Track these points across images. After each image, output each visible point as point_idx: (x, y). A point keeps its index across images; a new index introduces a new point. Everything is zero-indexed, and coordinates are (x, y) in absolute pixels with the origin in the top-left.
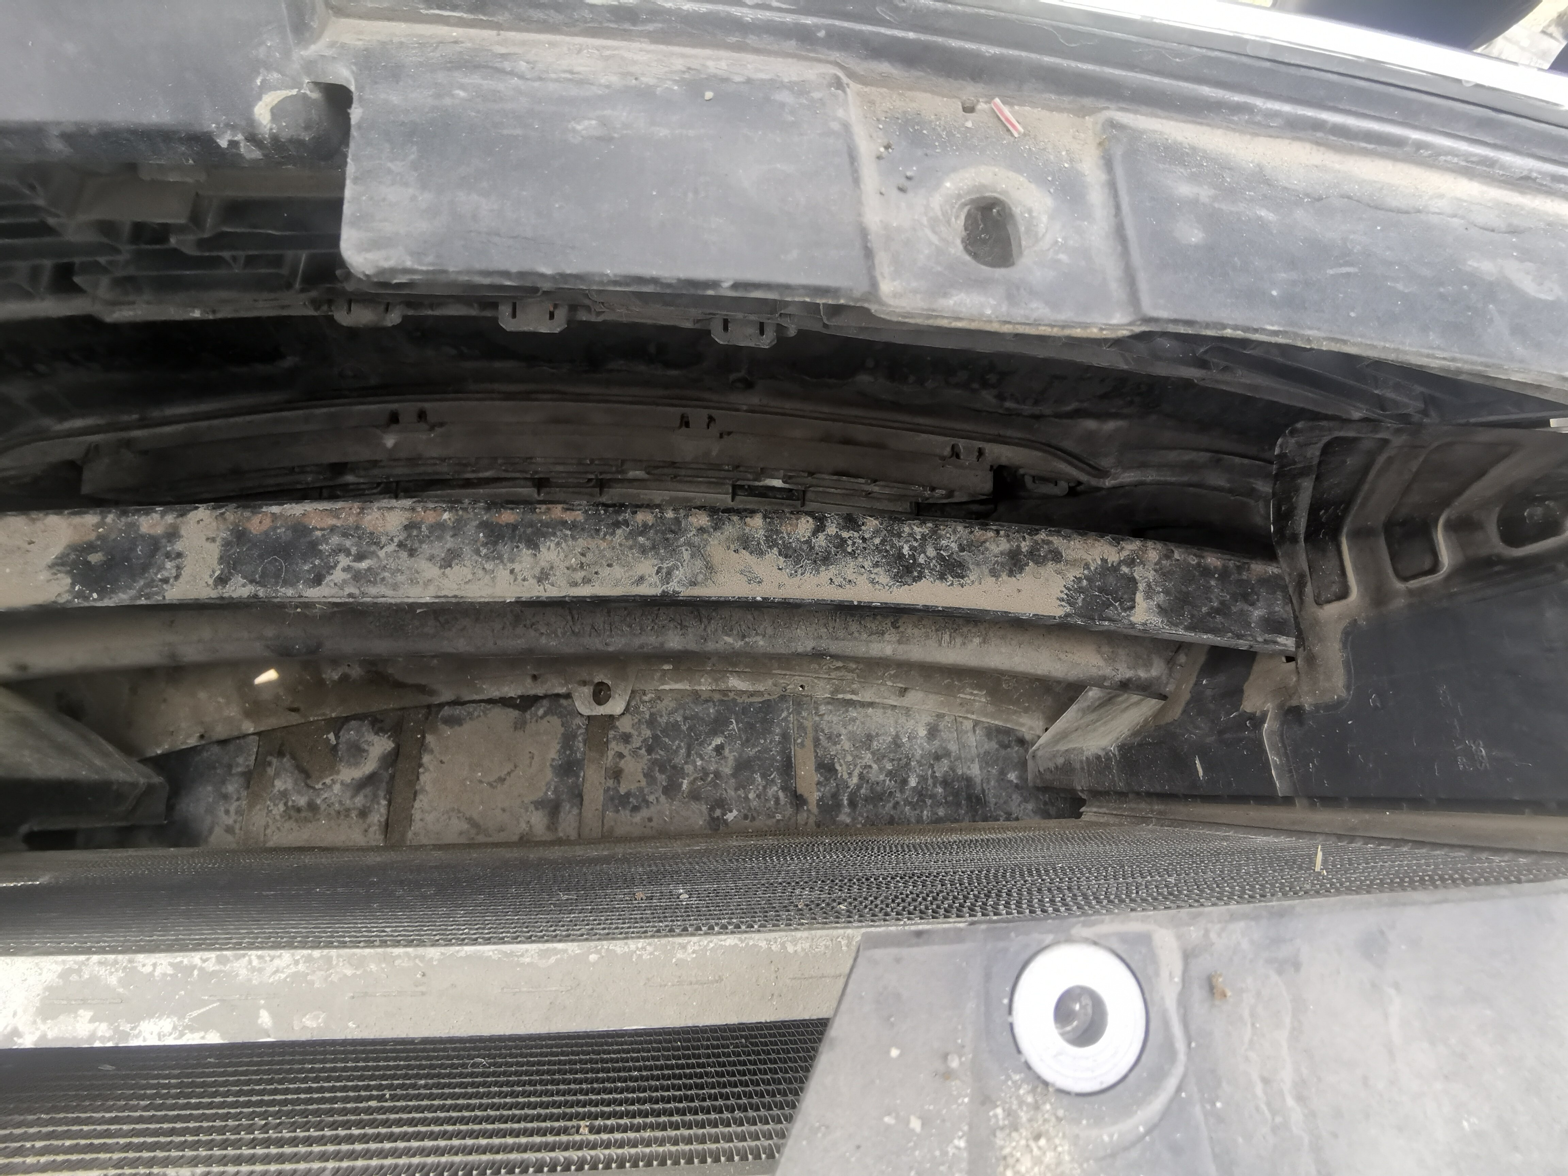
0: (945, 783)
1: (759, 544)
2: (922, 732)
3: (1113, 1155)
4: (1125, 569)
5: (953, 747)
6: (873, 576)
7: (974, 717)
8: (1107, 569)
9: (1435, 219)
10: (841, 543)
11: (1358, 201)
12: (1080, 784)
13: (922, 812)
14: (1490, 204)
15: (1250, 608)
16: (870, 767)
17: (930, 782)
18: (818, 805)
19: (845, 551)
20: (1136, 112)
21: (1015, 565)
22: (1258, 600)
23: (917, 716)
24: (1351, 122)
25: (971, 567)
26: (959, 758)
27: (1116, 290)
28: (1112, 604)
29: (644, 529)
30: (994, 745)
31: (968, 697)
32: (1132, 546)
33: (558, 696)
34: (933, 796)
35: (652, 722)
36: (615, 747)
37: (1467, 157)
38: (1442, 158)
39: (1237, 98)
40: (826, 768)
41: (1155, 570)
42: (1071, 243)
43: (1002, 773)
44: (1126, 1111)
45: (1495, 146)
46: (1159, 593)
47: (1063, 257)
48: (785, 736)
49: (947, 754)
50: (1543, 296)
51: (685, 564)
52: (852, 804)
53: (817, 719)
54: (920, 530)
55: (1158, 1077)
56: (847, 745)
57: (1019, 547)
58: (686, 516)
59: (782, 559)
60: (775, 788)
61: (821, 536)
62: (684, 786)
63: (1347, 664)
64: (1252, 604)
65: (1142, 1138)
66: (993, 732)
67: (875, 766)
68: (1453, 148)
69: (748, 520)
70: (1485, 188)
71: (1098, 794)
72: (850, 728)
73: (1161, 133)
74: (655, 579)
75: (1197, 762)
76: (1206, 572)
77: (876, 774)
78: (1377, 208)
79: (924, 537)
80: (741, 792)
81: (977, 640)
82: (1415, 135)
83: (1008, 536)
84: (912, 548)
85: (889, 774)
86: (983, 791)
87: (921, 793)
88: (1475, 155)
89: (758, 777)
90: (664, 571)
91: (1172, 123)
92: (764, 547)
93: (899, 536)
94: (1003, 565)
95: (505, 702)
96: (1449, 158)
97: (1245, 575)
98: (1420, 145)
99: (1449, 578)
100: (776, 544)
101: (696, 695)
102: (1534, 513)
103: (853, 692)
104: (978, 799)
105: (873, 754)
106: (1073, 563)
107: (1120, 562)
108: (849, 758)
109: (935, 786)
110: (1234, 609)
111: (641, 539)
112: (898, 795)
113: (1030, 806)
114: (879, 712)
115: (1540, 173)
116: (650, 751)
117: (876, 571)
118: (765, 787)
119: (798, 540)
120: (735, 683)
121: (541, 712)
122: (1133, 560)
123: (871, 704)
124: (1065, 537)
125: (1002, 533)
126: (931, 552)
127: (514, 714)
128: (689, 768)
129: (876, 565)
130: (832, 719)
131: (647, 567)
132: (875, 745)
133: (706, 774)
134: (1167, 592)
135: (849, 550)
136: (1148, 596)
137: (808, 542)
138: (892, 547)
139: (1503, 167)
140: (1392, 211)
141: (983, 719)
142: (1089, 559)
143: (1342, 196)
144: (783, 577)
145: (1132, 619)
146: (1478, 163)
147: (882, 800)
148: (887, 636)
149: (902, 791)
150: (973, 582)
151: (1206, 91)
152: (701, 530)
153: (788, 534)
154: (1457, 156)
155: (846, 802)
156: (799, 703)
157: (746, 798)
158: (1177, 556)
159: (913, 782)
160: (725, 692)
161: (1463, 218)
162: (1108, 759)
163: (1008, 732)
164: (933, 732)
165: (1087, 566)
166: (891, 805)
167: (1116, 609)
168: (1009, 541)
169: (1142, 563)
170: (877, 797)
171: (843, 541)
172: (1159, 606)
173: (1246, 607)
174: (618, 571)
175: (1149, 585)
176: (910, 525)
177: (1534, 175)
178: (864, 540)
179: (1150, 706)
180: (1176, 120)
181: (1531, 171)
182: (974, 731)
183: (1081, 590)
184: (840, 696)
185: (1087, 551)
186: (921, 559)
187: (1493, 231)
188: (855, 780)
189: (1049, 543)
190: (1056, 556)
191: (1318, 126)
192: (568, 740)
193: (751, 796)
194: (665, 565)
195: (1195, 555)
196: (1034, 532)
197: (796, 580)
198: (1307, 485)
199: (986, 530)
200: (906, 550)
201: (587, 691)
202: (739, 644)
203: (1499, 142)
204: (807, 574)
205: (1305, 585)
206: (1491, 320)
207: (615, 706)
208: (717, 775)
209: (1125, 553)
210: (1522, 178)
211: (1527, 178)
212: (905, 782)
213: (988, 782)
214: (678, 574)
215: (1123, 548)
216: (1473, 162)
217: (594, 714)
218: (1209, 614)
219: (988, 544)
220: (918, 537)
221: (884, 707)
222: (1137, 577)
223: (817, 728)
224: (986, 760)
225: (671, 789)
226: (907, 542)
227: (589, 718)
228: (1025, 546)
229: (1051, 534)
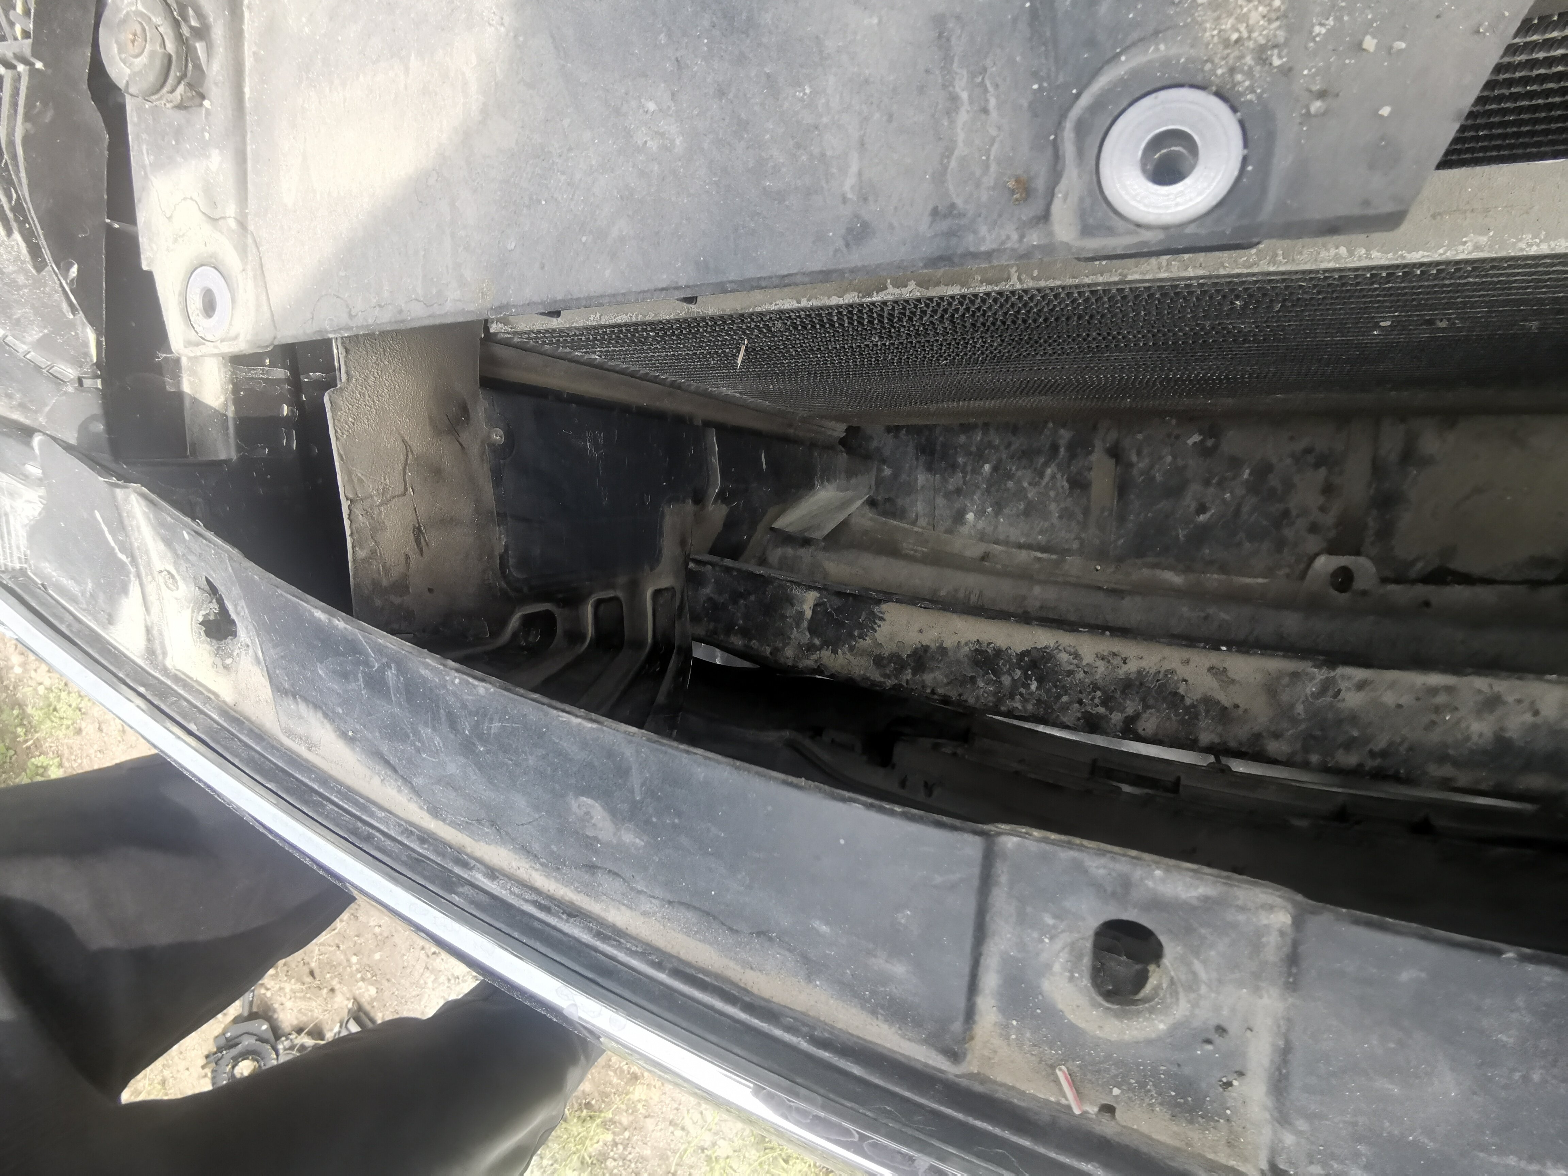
0: (954, 467)
1: (1207, 712)
2: (970, 516)
3: (1156, 33)
4: (817, 642)
5: (940, 501)
6: (1075, 662)
7: (916, 529)
8: (834, 644)
9: (658, 892)
10: (1106, 702)
11: (723, 924)
12: (842, 458)
13: (981, 440)
14: (604, 897)
15: (712, 595)
16: (1030, 484)
17: (969, 468)
18: (1094, 447)
19: (1104, 692)
20: (926, 1065)
21: (920, 657)
22: (704, 602)
23: (973, 533)
24: (719, 1004)
25: (966, 660)
26: (936, 491)
27: (1003, 873)
28: (835, 610)
29: (1349, 745)
30: (900, 502)
31: (919, 548)
32: (809, 662)
33: (1397, 581)
34: (969, 454)
35: (1280, 545)
36: (1329, 519)
37: (619, 946)
38: (639, 950)
39: (825, 1055)
40: (1079, 484)
41: (790, 638)
42: (1035, 935)
43: (895, 476)
44: (1134, 73)
45: (596, 950)
46: (790, 617)
47: (1049, 920)
48: (1122, 519)
49: (948, 495)
50: (590, 801)
51: (1303, 698)
52: (1055, 448)
53: (1083, 535)
54: (1015, 705)
55: (1097, 106)
56: (1053, 507)
57: (914, 674)
58: (1294, 753)
59: (1181, 691)
60: (1141, 465)
61: (1130, 711)
62: (1247, 471)
63: (661, 534)
64: (710, 599)
65: (1124, 51)
66: (899, 514)
67: (1025, 484)
68: (631, 957)
69: (1217, 740)
70: (603, 914)
71: (828, 447)
72: (1047, 524)
73: (903, 1036)
74: (1343, 685)
75: (764, 466)
76: (745, 633)
77: (1024, 476)
78: (708, 914)
79: (1012, 697)
80: (1180, 462)
81: (943, 593)
82: (662, 977)
83: (923, 687)
84: (1027, 687)
85: (1010, 476)
86: (917, 459)
87: (980, 457)
88: (612, 946)
89: (1159, 477)
90: (1330, 693)
91: (888, 1045)
92: (1202, 708)
93: (1039, 701)
94: (933, 658)
95: (1467, 579)
96: (634, 948)
97: (712, 626)
98: (659, 966)
99: (590, 594)
100: (1187, 709)
101: (1223, 569)
102: (535, 638)
103: (1039, 559)
104: (923, 451)
105: (1026, 497)
106: (864, 653)
107: (820, 649)
108: (1052, 494)
109: (965, 464)
110: (726, 596)
111: (1355, 733)
112: (1004, 456)
113: (875, 444)
114: (1012, 538)
115: (560, 917)
116: (1286, 514)
117: (1071, 667)
118: (1152, 467)
119: (1158, 711)
120: (1174, 578)
121: (1419, 565)
122: (808, 650)
123: (1020, 546)
124: (868, 679)
125: (929, 691)
126: (1006, 680)
127: (1457, 564)
128: (1240, 491)
129: (1070, 673)
130: (1066, 535)
131: (1352, 700)
132: (1022, 506)
133: (1219, 484)
134: (783, 617)
135: (1099, 693)
136: (801, 614)
137: (1146, 707)
138: (1049, 690)
139: (590, 930)
140: (695, 908)
141: (906, 526)
142: (848, 656)
143: (737, 932)
144: (1183, 671)
145: (818, 595)
146: (610, 938)
147: (1023, 451)
148: (1038, 604)
149: (1000, 461)
150: (966, 644)
151: (857, 1070)
152: (1277, 736)
153: (1169, 718)
154: (628, 949)
155: (1062, 450)
156: (1101, 554)
157: (1175, 458)
158: (768, 650)
159: (987, 467)
160: (1188, 570)
161: (632, 889)
162: (822, 478)
163: (885, 514)
164: (959, 517)
165: (851, 649)
166: (1013, 448)
167: (831, 606)
168: (923, 681)
169: (800, 646)
170: (1027, 456)
171: (1104, 703)
172: (792, 605)
173: (715, 597)
174: (1389, 698)
175: (798, 625)
176: (1026, 711)
177: (564, 917)
178: (1080, 702)
179: (781, 523)
180: (885, 1047)
181: (567, 921)
182: (917, 515)
183: (861, 626)
184: (1054, 557)
185: (850, 662)
186: (1018, 673)
187: (610, 871)
188: (1049, 471)
189: (886, 676)
190: (879, 661)
191: (750, 1008)
192: (1386, 532)
193: (1169, 459)
194: (1329, 699)
195: (752, 648)
196: (897, 687)
197: (1167, 666)
198: (661, 699)
199: (945, 696)
200: (1034, 686)
201: (1359, 584)
202: (1212, 610)
203: (593, 953)
204: (1152, 671)
205: (679, 607)
206: (643, 785)
207: (1325, 564)
208: (1207, 483)
209: (814, 657)
210: (575, 916)
211: (570, 915)
212: (995, 469)
213: (910, 468)
214: (1311, 688)
215: (816, 661)
216: (615, 940)
217: (1353, 557)
218: (750, 594)
219: (945, 681)
220: (1018, 697)
221: (1006, 543)
222: (808, 634)
223: (1084, 526)
224: (910, 489)
225: (1263, 471)
226: (1032, 694)
227: (1358, 553)
228: (908, 675)
229: (881, 684)
